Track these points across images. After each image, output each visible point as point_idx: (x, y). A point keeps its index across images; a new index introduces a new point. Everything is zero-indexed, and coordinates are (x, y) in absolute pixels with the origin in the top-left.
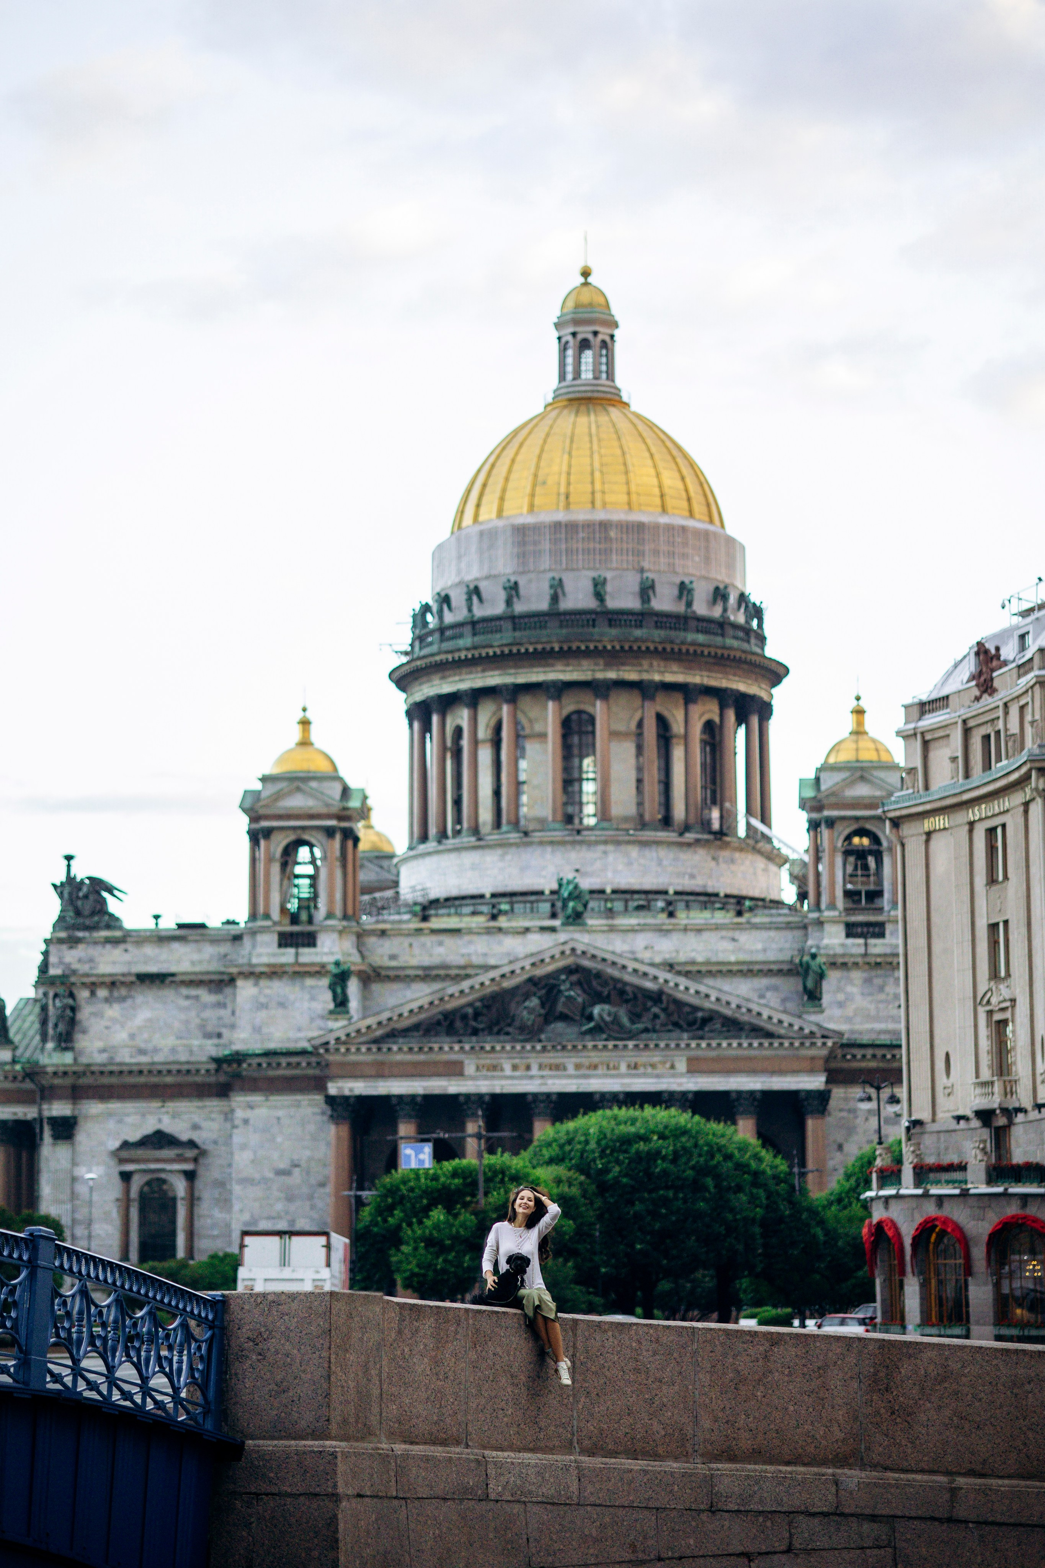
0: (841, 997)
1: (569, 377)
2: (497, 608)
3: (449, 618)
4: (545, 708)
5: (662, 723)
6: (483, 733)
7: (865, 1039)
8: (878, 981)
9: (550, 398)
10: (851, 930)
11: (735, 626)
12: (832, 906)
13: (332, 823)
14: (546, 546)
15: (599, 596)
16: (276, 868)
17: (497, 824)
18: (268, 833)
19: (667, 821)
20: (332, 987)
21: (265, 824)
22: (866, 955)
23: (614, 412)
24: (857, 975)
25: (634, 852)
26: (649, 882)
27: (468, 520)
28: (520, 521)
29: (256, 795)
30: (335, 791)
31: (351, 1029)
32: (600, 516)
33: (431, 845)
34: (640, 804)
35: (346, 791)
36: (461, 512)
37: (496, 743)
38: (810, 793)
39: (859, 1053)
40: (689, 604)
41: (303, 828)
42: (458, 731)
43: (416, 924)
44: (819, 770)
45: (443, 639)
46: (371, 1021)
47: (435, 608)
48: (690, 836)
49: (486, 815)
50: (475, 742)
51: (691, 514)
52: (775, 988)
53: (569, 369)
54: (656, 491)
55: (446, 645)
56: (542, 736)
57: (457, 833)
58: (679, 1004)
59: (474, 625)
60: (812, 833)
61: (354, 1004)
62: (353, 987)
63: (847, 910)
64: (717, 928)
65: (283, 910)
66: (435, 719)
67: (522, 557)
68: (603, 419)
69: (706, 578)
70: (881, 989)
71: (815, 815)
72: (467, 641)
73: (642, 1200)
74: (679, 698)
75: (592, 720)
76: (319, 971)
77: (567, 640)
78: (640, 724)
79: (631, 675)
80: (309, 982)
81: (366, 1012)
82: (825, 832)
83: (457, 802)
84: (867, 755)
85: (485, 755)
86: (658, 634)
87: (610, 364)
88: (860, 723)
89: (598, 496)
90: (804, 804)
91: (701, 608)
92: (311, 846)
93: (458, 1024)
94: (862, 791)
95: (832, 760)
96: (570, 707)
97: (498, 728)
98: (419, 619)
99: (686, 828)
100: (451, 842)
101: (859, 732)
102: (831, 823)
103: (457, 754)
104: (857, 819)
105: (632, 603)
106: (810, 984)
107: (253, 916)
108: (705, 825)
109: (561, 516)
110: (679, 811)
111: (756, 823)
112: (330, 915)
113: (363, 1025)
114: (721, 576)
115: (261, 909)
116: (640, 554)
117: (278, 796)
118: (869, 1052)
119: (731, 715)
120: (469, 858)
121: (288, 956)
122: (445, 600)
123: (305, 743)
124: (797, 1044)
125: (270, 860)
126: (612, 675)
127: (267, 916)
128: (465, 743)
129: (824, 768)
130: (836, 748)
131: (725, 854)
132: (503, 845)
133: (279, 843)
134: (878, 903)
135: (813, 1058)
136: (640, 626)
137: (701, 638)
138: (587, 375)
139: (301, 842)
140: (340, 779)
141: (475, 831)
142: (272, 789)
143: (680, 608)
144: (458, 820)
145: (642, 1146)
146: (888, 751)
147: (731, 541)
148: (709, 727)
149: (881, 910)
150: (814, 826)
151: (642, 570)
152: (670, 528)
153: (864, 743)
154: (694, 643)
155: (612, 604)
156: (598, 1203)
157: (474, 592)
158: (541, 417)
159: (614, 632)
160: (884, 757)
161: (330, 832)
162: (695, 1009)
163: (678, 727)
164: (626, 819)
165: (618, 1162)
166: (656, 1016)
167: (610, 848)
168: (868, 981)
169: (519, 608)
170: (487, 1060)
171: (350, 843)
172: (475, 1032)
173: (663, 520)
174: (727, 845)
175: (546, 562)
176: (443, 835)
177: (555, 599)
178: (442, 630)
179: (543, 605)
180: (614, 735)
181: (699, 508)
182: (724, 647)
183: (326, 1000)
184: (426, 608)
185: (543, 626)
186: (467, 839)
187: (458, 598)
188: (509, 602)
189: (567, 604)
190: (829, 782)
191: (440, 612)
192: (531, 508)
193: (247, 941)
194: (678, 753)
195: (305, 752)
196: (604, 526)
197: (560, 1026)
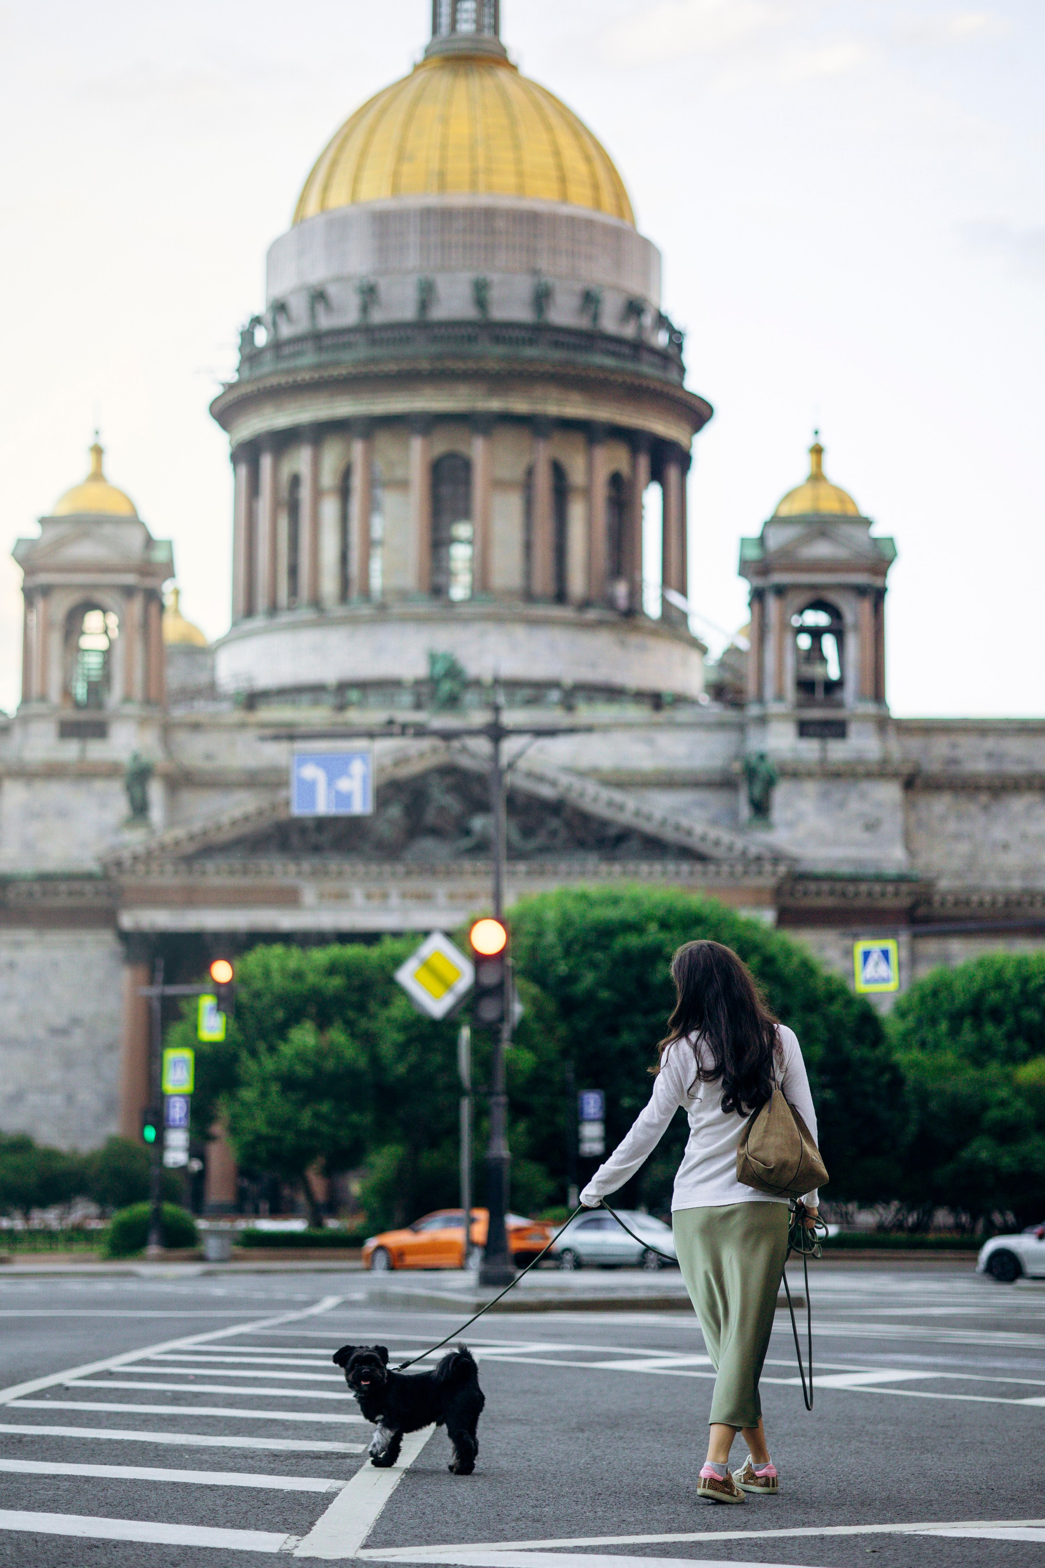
0: (789, 815)
1: (444, 30)
2: (350, 317)
3: (286, 331)
4: (407, 448)
5: (558, 472)
6: (329, 478)
7: (821, 868)
8: (837, 796)
9: (419, 57)
10: (805, 729)
11: (654, 351)
12: (780, 697)
13: (130, 579)
14: (413, 238)
15: (481, 302)
16: (56, 639)
17: (344, 595)
18: (46, 591)
19: (560, 597)
20: (129, 788)
21: (44, 578)
22: (823, 761)
23: (502, 75)
24: (811, 788)
25: (520, 632)
26: (539, 670)
27: (312, 208)
28: (379, 206)
29: (32, 543)
30: (135, 541)
31: (154, 844)
32: (483, 200)
33: (259, 621)
34: (528, 574)
35: (149, 542)
36: (303, 200)
37: (344, 492)
38: (753, 553)
39: (813, 887)
40: (595, 317)
41: (95, 587)
42: (295, 481)
43: (238, 715)
44: (767, 524)
45: (278, 357)
46: (180, 833)
47: (268, 319)
48: (592, 615)
49: (329, 585)
50: (318, 494)
51: (597, 204)
52: (702, 805)
53: (445, 20)
54: (553, 173)
55: (284, 365)
56: (403, 485)
57: (291, 608)
58: (585, 818)
59: (317, 338)
60: (756, 606)
61: (157, 814)
62: (156, 792)
63: (800, 705)
64: (629, 726)
65: (67, 692)
66: (266, 462)
67: (382, 251)
68: (488, 82)
69: (616, 288)
70: (842, 805)
71: (760, 582)
72: (309, 359)
73: (633, 1028)
74: (579, 440)
75: (466, 465)
76: (110, 771)
77: (440, 357)
78: (530, 472)
79: (520, 405)
80: (99, 785)
81: (171, 822)
82: (773, 604)
83: (293, 571)
84: (830, 506)
85: (330, 509)
86: (558, 355)
87: (496, 16)
88: (819, 464)
89: (482, 178)
90: (746, 568)
91: (610, 324)
92: (105, 611)
93: (295, 839)
94: (822, 550)
95: (785, 511)
96: (441, 445)
97: (346, 474)
98: (247, 336)
99: (585, 604)
100: (284, 618)
101: (817, 477)
102: (781, 591)
103: (294, 508)
104: (813, 587)
105: (522, 313)
106: (757, 791)
107: (26, 698)
108: (610, 603)
109: (433, 200)
110: (577, 584)
111: (675, 598)
112: (127, 698)
113: (169, 837)
114: (634, 286)
115: (36, 688)
116: (532, 251)
117: (59, 543)
118: (825, 887)
119: (644, 463)
120: (309, 638)
121: (70, 751)
122: (280, 308)
123: (97, 476)
124: (739, 869)
125: (47, 626)
126: (495, 405)
127: (43, 698)
128: (305, 493)
129: (776, 521)
130: (789, 496)
131: (634, 639)
132: (352, 621)
133: (60, 606)
134: (837, 696)
135: (758, 891)
136: (531, 342)
137: (609, 362)
138: (466, 27)
139: (90, 606)
140: (142, 525)
141: (316, 603)
142: (54, 532)
143: (582, 323)
144: (294, 590)
145: (633, 941)
146: (853, 503)
147: (646, 244)
148: (616, 481)
149: (840, 705)
150: (758, 596)
151: (535, 272)
152: (571, 220)
153: (823, 490)
154: (602, 368)
155: (498, 313)
156: (562, 1030)
157: (319, 297)
158: (407, 79)
159: (500, 350)
160: (850, 510)
161: (128, 592)
162: (604, 823)
163: (577, 475)
164: (509, 593)
165: (593, 965)
166: (553, 834)
167: (490, 627)
168: (825, 796)
169: (378, 317)
170: (331, 886)
171: (154, 609)
172: (317, 849)
173: (565, 210)
174: (636, 629)
175: (412, 259)
176: (273, 609)
177: (424, 305)
178: (276, 345)
179: (408, 313)
180: (498, 485)
181: (607, 199)
182: (638, 375)
183: (121, 806)
184: (256, 321)
185: (407, 340)
186: (306, 614)
187: (299, 306)
188: (365, 309)
189: (439, 312)
190: (777, 539)
191: (275, 324)
192: (395, 189)
193: (17, 733)
194: (577, 512)
195: (95, 490)
196: (489, 214)
197: (428, 844)
